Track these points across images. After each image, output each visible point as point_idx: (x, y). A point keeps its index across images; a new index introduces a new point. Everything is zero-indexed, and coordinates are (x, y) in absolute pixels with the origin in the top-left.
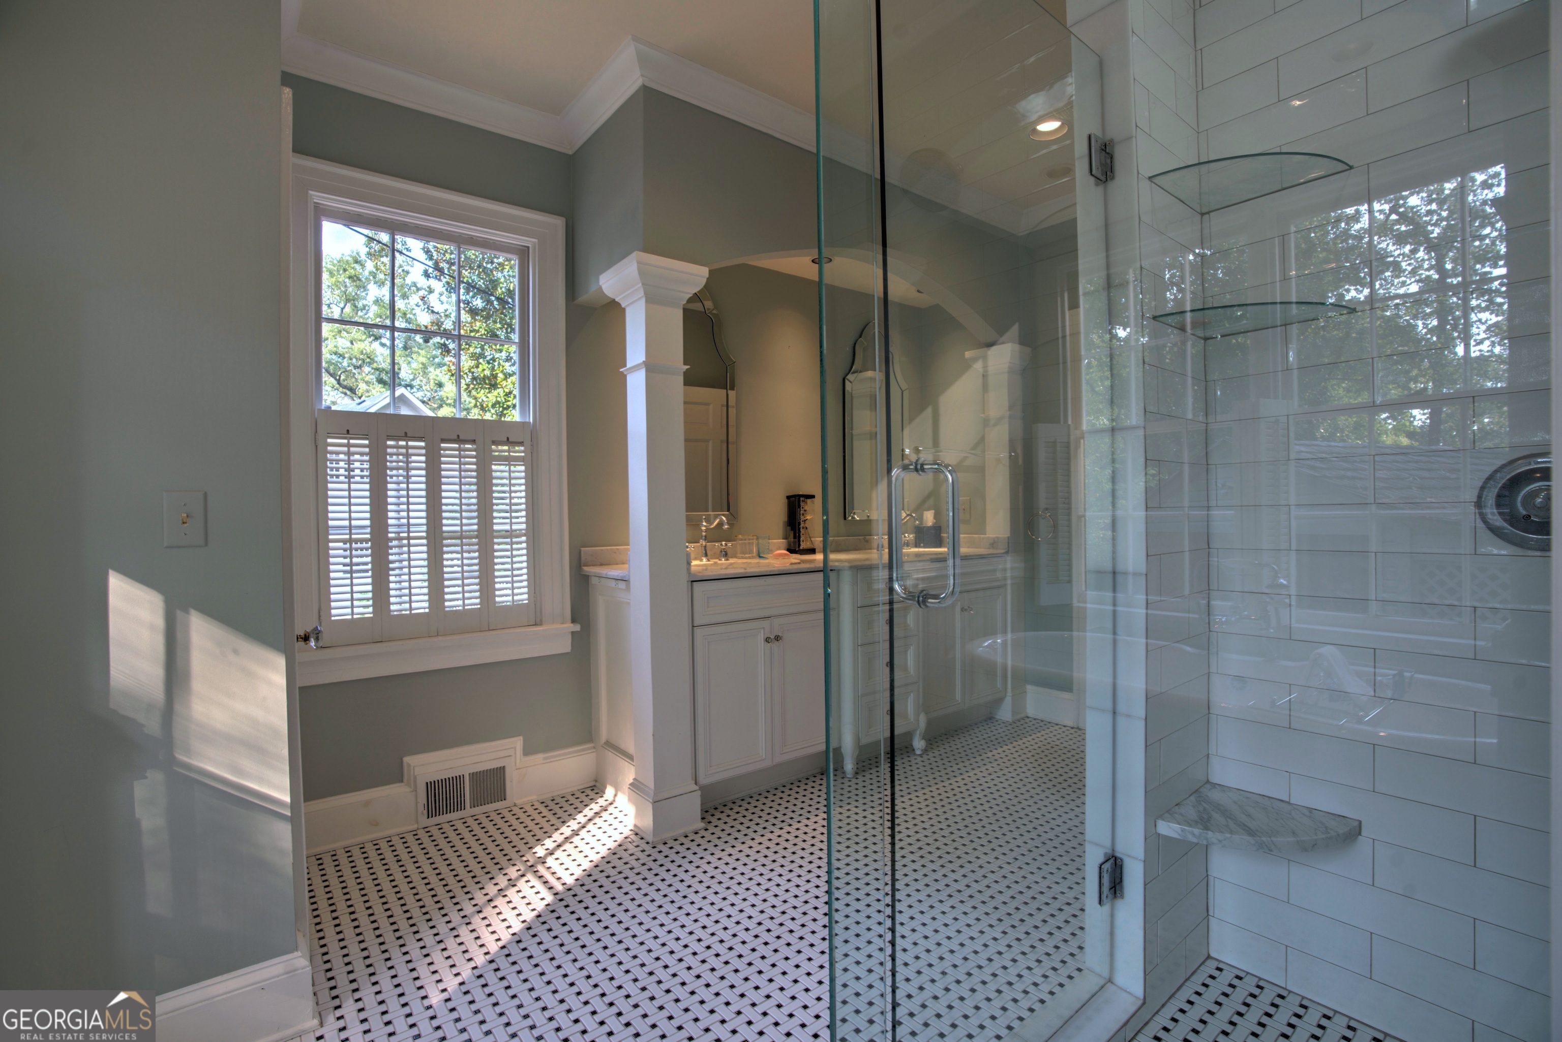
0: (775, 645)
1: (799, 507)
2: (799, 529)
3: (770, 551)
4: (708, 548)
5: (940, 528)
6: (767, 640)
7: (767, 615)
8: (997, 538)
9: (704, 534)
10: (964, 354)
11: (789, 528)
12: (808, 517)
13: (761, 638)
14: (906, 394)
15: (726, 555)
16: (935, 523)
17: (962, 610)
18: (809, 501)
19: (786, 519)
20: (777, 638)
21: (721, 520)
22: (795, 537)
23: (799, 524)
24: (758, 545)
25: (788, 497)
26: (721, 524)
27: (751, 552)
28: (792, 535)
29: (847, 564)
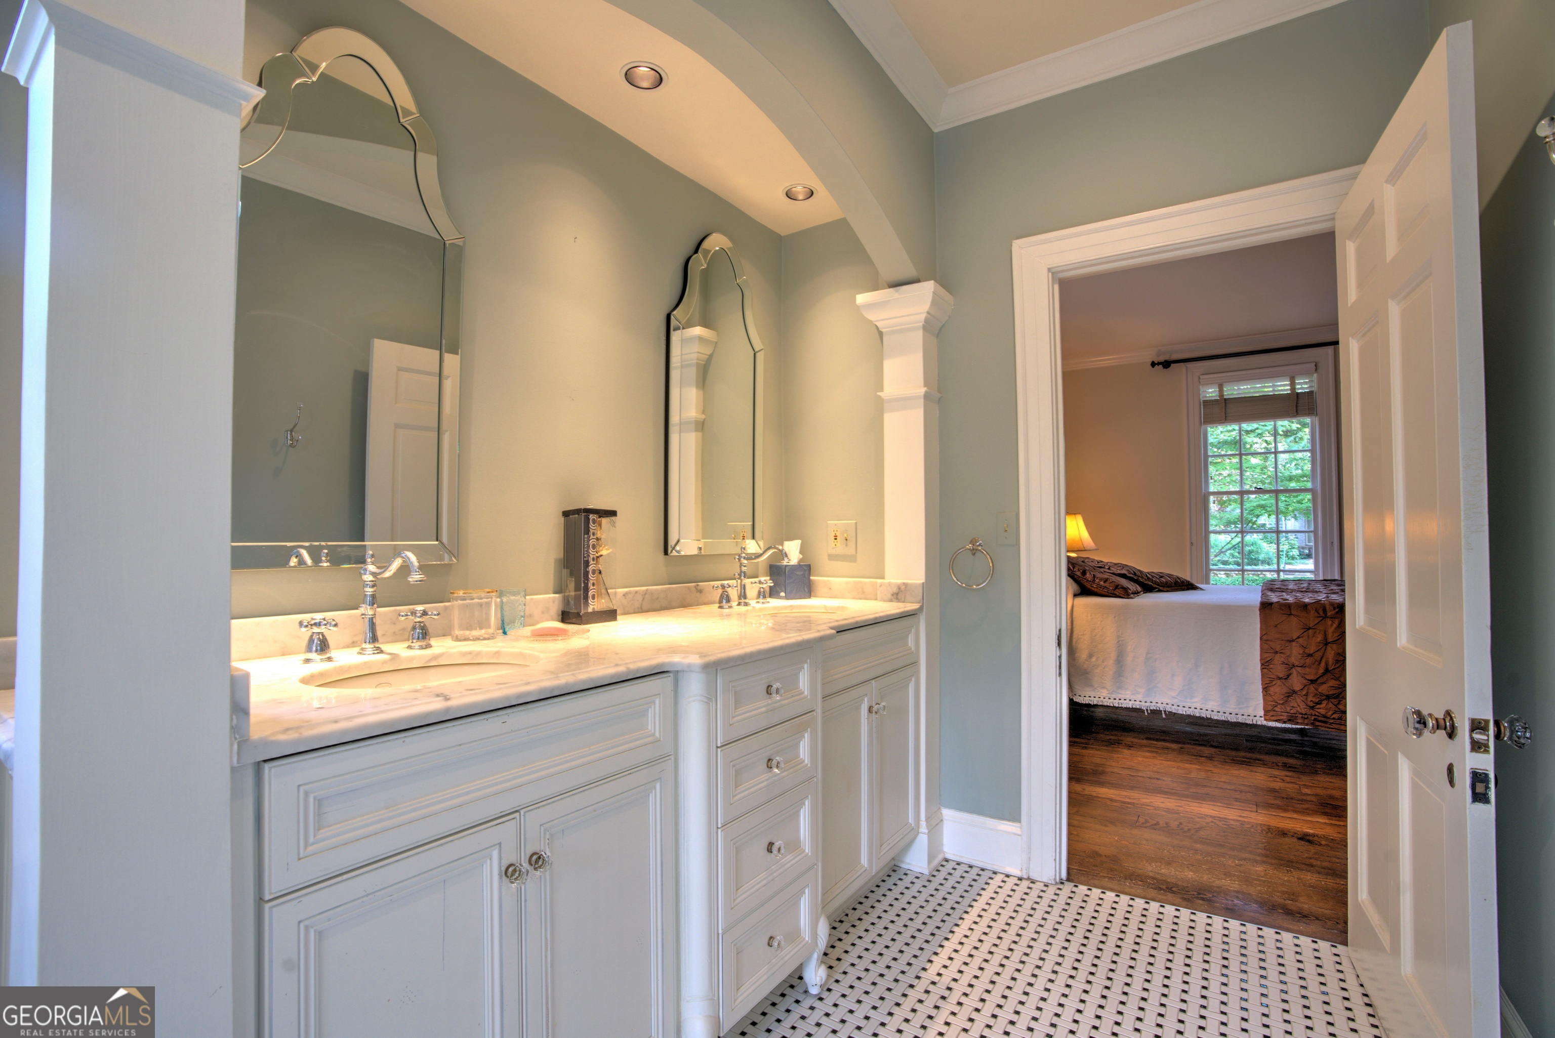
0: (534, 881)
1: (587, 531)
2: (586, 574)
3: (527, 620)
4: (377, 621)
5: (809, 567)
6: (511, 872)
7: (508, 807)
8: (905, 584)
9: (369, 591)
10: (855, 299)
11: (566, 572)
12: (604, 552)
13: (492, 868)
14: (760, 356)
15: (423, 634)
16: (800, 561)
17: (870, 710)
18: (605, 521)
19: (561, 556)
20: (537, 860)
21: (406, 560)
22: (577, 588)
23: (587, 564)
24: (501, 606)
25: (566, 514)
26: (405, 569)
27: (483, 624)
28: (572, 586)
29: (695, 660)
